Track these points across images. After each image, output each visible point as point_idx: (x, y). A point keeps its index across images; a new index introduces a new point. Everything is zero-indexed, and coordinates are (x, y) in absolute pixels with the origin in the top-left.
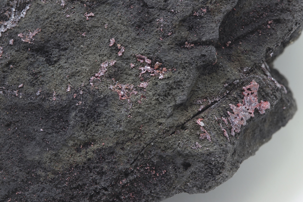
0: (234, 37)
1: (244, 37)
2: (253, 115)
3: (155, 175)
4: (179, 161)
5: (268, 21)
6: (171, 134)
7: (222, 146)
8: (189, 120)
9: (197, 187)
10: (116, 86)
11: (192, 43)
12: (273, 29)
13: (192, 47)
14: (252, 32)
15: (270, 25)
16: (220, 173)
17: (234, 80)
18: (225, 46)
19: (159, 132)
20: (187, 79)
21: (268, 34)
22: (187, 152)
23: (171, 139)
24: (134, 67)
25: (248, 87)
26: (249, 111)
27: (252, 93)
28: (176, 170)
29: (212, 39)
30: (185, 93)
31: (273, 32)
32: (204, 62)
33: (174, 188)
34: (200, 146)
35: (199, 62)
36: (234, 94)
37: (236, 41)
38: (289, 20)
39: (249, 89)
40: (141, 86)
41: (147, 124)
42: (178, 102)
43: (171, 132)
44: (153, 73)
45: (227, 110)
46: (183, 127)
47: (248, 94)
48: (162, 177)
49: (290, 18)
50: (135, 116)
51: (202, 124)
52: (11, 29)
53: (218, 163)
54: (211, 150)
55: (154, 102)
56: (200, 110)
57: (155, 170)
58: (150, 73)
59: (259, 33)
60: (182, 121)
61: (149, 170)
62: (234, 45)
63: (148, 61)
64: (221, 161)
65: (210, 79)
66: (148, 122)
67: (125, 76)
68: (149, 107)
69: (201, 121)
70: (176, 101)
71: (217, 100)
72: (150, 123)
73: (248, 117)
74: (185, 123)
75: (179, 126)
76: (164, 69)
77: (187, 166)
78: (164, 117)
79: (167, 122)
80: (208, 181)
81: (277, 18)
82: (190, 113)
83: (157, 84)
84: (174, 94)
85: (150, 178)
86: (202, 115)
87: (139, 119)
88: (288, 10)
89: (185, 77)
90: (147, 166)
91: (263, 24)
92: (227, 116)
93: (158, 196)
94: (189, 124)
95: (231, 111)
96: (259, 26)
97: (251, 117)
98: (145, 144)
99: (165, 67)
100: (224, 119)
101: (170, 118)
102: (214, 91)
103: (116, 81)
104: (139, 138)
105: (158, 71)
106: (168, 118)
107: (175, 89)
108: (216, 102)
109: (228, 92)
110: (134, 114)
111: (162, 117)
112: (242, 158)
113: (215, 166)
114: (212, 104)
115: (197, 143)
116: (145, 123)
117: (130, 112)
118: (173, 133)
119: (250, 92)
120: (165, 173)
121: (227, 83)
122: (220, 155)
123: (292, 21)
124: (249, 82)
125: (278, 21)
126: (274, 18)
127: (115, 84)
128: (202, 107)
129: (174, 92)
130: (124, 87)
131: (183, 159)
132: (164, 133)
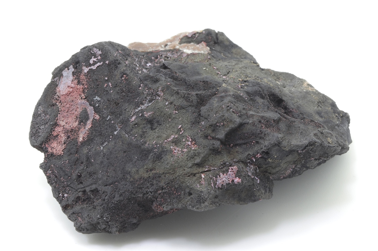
0: (235, 143)
1: (240, 145)
2: (230, 182)
3: (175, 193)
4: (187, 190)
5: (253, 141)
6: (188, 176)
7: (208, 190)
8: (199, 173)
9: (192, 206)
10: (174, 147)
11: (211, 137)
12: (254, 146)
13: (210, 139)
14: (244, 144)
15: (253, 143)
16: (204, 203)
17: (226, 162)
18: (230, 146)
19: (182, 173)
20: (203, 153)
21: (251, 147)
22: (191, 187)
23: (187, 179)
24: (184, 141)
25: (232, 168)
26: (229, 179)
27: (233, 172)
28: (185, 194)
29: (220, 138)
30: (200, 159)
31: (253, 147)
32: (213, 147)
33: (181, 203)
34: (199, 187)
35: (211, 147)
36: (224, 169)
37: (236, 145)
38: (262, 143)
39: (232, 169)
40: (184, 150)
41: (179, 168)
42: (196, 162)
43: (188, 175)
44: (191, 146)
45: (218, 175)
46: (194, 175)
47: (231, 171)
48: (178, 195)
49: (263, 142)
50: (175, 163)
51: (203, 176)
52: (143, 109)
53: (204, 197)
54: (203, 190)
55: (185, 159)
56: (205, 170)
57: (176, 191)
58: (190, 145)
59: (248, 146)
60: (195, 172)
61: (173, 190)
62: (234, 147)
63: (190, 140)
64: (206, 197)
65: (215, 158)
66: (180, 167)
67: (179, 144)
68: (183, 161)
69: (203, 175)
70: (195, 161)
71: (216, 169)
72: (180, 168)
73: (228, 182)
74: (196, 174)
75: (193, 174)
76: (196, 145)
77: (190, 194)
78: (187, 167)
79: (187, 170)
80: (197, 205)
81: (258, 141)
82: (201, 170)
83: (190, 151)
84: (195, 158)
85: (173, 194)
86: (206, 173)
87: (176, 165)
88: (263, 138)
89: (203, 152)
90: (173, 188)
91: (251, 142)
92: (216, 177)
93: (173, 204)
94: (198, 175)
95: (220, 176)
96: (248, 142)
97: (229, 183)
98: (175, 177)
99: (196, 144)
100: (214, 178)
101: (190, 169)
102: (215, 164)
103: (175, 145)
104: (173, 173)
105: (193, 146)
106: (189, 168)
107: (197, 156)
108: (215, 169)
109: (222, 167)
110: (175, 162)
111: (186, 167)
112: (221, 202)
113: (203, 198)
114: (213, 170)
115: (198, 185)
116: (178, 167)
117: (174, 160)
118: (189, 176)
119: (232, 171)
120: (180, 194)
121: (223, 162)
122: (206, 194)
123: (263, 144)
124: (233, 166)
125: (257, 142)
126: (256, 140)
127: (174, 146)
128: (207, 169)
129: (196, 157)
130: (177, 149)
131: (189, 190)
132: (184, 175)
